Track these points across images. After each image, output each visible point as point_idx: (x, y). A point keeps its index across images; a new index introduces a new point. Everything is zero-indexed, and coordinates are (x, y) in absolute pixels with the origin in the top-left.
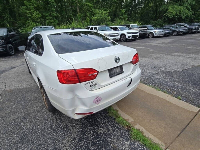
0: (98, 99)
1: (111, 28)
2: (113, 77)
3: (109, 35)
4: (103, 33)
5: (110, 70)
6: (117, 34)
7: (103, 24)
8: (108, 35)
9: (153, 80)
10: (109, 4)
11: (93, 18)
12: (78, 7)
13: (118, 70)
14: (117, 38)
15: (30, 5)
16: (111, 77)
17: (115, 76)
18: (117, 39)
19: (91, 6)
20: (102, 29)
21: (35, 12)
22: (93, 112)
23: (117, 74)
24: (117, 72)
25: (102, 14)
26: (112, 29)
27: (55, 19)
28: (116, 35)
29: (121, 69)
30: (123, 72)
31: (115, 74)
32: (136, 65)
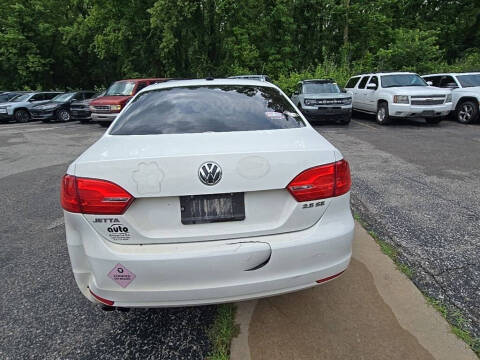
0: (122, 274)
1: (427, 79)
2: (194, 223)
3: (410, 99)
4: (391, 93)
5: (185, 201)
6: (444, 96)
7: (410, 68)
8: (408, 100)
9: (467, 283)
10: (451, 11)
11: (382, 52)
12: (347, 28)
13: (220, 207)
14: (437, 111)
15: (242, 34)
16: (184, 222)
17: (205, 221)
18: (438, 113)
19: (385, 23)
20: (396, 82)
21: (249, 46)
22: (113, 303)
23: (212, 217)
24: (214, 213)
25: (413, 40)
26: (430, 83)
27: (288, 60)
28: (435, 99)
29: (234, 206)
30: (242, 218)
31: (206, 217)
32: (311, 205)
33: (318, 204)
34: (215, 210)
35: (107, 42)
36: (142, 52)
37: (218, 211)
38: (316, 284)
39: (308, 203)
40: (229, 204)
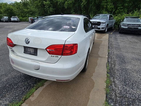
2: (26, 53)
5: (25, 47)
16: (24, 53)
29: (34, 52)
30: (36, 55)
31: (29, 53)
32: (54, 56)
33: (56, 57)
34: (30, 51)
35: (68, 3)
36: (77, 6)
37: (31, 52)
38: (56, 80)
39: (53, 55)
40: (34, 50)
